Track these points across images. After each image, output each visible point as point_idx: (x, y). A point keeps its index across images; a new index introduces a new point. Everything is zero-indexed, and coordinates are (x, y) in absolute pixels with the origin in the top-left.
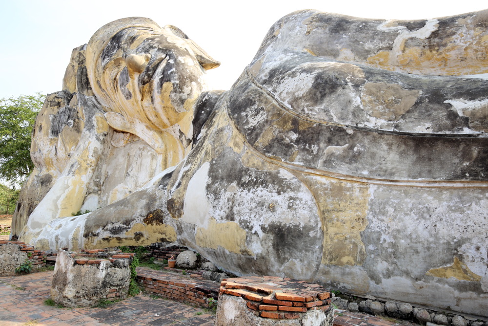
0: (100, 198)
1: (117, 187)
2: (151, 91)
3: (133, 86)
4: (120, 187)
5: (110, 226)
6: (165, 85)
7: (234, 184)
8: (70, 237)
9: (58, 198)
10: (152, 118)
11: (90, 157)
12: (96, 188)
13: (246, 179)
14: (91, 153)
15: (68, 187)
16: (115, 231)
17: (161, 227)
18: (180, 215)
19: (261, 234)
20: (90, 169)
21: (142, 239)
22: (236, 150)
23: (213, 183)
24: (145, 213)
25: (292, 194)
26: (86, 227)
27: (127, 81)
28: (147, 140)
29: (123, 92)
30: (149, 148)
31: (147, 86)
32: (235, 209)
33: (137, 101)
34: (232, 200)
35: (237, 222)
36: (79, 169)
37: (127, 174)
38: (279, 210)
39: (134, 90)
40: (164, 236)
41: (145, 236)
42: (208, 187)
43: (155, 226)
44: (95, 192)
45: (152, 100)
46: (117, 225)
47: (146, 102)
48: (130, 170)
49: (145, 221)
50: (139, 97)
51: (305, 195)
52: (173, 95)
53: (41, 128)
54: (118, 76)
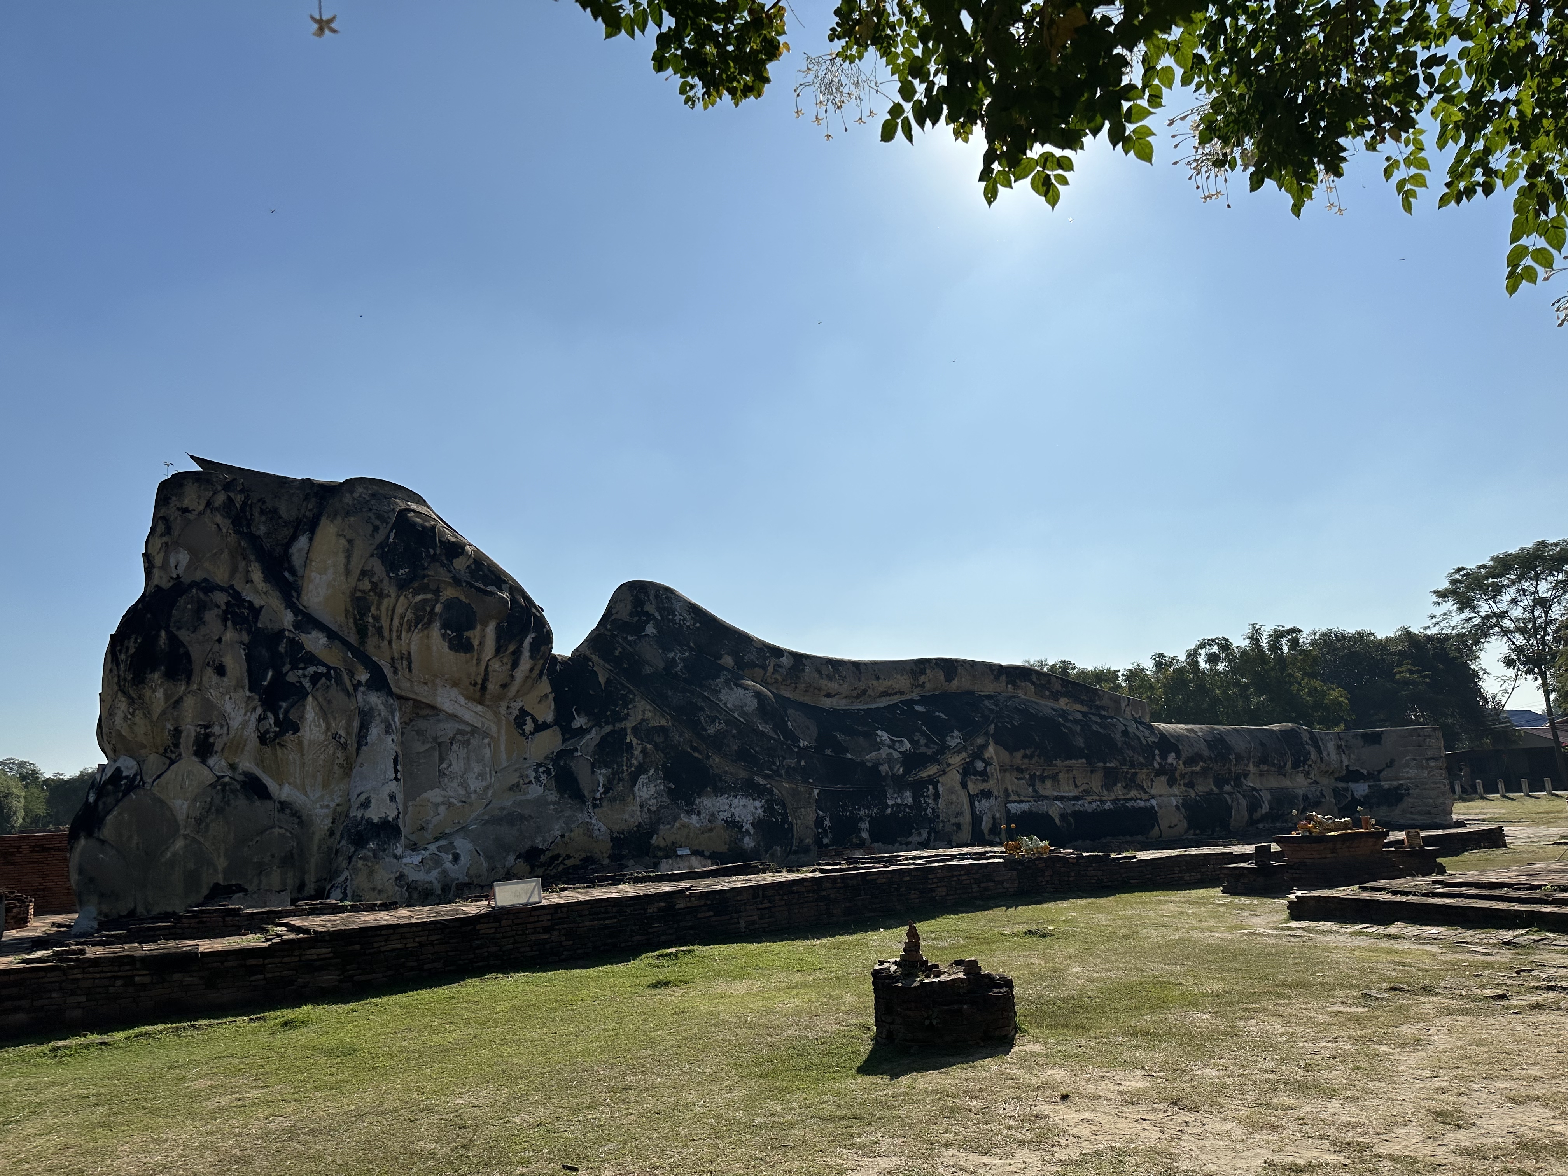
1: (425, 796)
2: (517, 652)
3: (483, 637)
4: (435, 795)
6: (542, 649)
7: (709, 789)
10: (494, 686)
13: (722, 784)
19: (752, 831)
23: (679, 788)
25: (769, 797)
27: (471, 627)
28: (467, 718)
29: (451, 639)
30: (482, 733)
35: (722, 823)
37: (442, 774)
39: (480, 643)
42: (672, 792)
45: (513, 666)
47: (498, 666)
50: (487, 654)
53: (221, 671)
54: (438, 608)
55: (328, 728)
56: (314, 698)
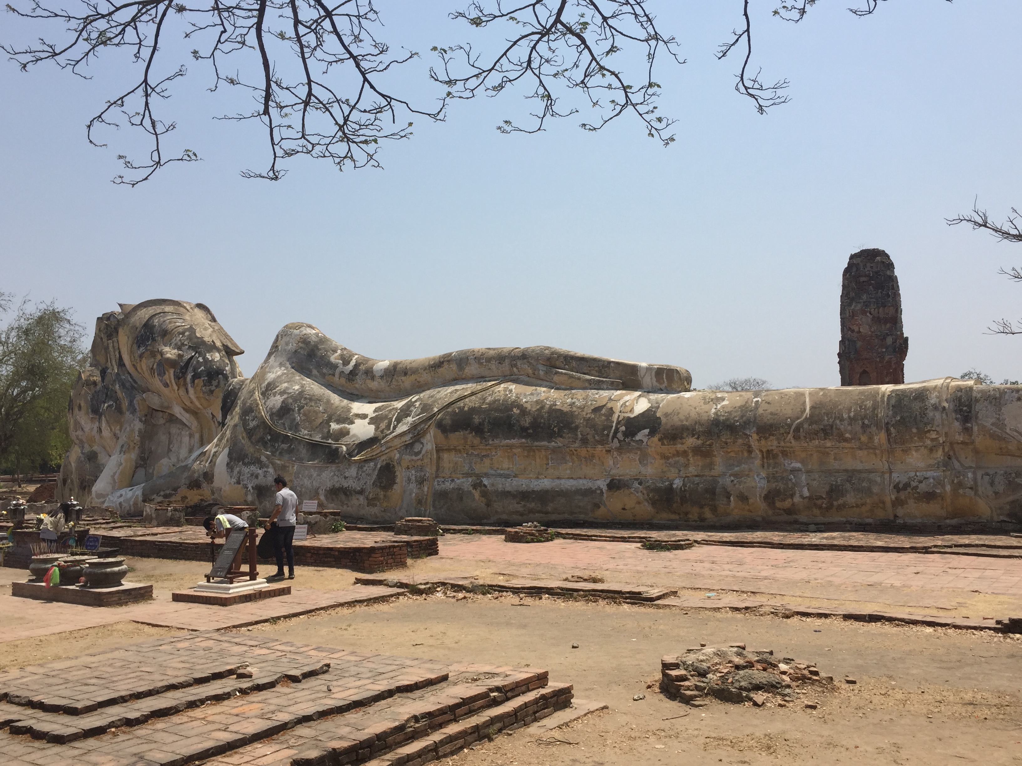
0: (146, 471)
1: (161, 461)
2: (185, 385)
3: (170, 378)
4: (165, 461)
5: (162, 493)
6: (196, 381)
7: (241, 463)
8: (131, 503)
9: (115, 474)
10: (188, 403)
11: (136, 437)
12: (142, 463)
13: (246, 460)
14: (137, 433)
15: (121, 464)
16: (166, 496)
17: (200, 491)
18: (212, 483)
19: (252, 491)
20: (136, 448)
21: (187, 500)
22: (243, 441)
23: (230, 462)
24: (187, 482)
25: (266, 469)
26: (143, 494)
27: (165, 373)
28: (184, 421)
29: (161, 381)
30: (187, 429)
31: (181, 380)
32: (241, 477)
33: (174, 390)
34: (239, 472)
35: (241, 485)
36: (129, 448)
37: (170, 450)
38: (260, 478)
39: (171, 381)
40: (202, 497)
41: (189, 498)
42: (228, 464)
43: (195, 491)
44: (141, 466)
45: (187, 392)
46: (168, 492)
47: (182, 392)
48: (171, 446)
49: (188, 488)
50: (176, 388)
51: (271, 470)
52: (203, 388)
53: (80, 408)
54: (155, 366)
55: (111, 430)
56: (105, 417)
